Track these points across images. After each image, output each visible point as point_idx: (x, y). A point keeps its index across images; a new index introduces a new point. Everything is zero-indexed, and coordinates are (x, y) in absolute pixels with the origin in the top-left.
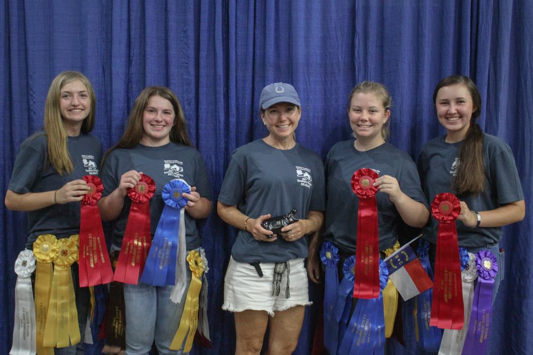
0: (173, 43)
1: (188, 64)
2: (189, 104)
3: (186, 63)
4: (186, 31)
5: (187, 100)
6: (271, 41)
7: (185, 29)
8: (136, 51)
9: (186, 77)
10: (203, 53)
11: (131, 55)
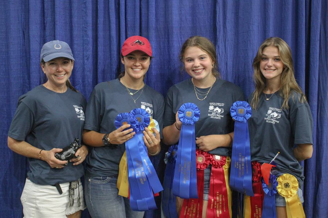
0: (75, 13)
1: (87, 28)
2: (88, 59)
3: (85, 28)
4: (85, 2)
5: (86, 56)
6: (153, 10)
7: (84, 2)
8: (48, 19)
9: (86, 38)
10: (101, 20)
11: (45, 22)
